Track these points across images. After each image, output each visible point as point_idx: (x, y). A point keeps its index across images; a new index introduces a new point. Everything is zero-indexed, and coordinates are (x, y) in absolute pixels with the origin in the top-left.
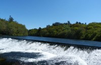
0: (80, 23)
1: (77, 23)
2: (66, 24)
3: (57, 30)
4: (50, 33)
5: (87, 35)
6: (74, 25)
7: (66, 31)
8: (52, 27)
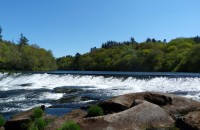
0: (154, 40)
1: (148, 40)
2: (128, 43)
3: (111, 56)
4: (99, 62)
5: (165, 63)
6: (142, 44)
7: (128, 57)
8: (100, 51)
